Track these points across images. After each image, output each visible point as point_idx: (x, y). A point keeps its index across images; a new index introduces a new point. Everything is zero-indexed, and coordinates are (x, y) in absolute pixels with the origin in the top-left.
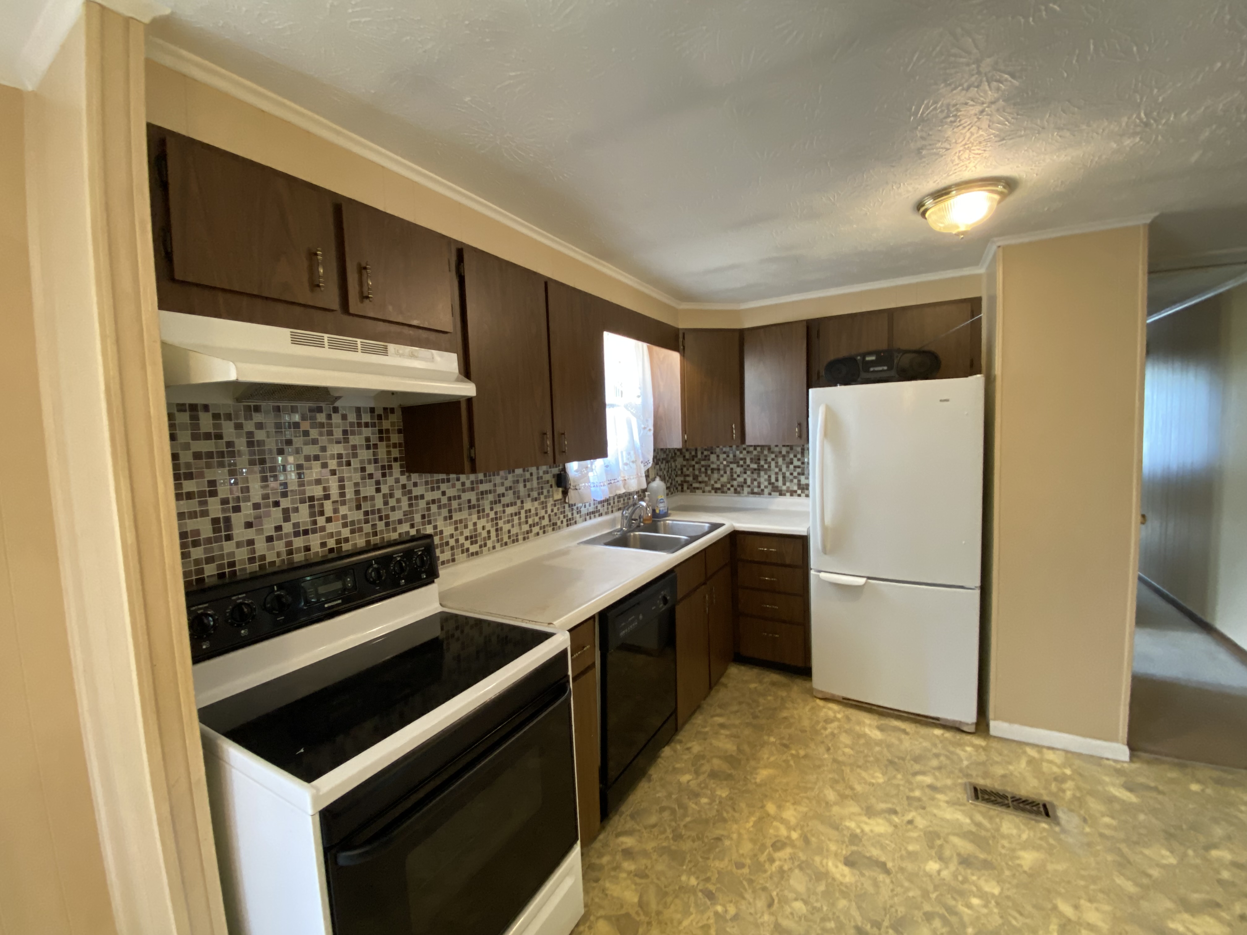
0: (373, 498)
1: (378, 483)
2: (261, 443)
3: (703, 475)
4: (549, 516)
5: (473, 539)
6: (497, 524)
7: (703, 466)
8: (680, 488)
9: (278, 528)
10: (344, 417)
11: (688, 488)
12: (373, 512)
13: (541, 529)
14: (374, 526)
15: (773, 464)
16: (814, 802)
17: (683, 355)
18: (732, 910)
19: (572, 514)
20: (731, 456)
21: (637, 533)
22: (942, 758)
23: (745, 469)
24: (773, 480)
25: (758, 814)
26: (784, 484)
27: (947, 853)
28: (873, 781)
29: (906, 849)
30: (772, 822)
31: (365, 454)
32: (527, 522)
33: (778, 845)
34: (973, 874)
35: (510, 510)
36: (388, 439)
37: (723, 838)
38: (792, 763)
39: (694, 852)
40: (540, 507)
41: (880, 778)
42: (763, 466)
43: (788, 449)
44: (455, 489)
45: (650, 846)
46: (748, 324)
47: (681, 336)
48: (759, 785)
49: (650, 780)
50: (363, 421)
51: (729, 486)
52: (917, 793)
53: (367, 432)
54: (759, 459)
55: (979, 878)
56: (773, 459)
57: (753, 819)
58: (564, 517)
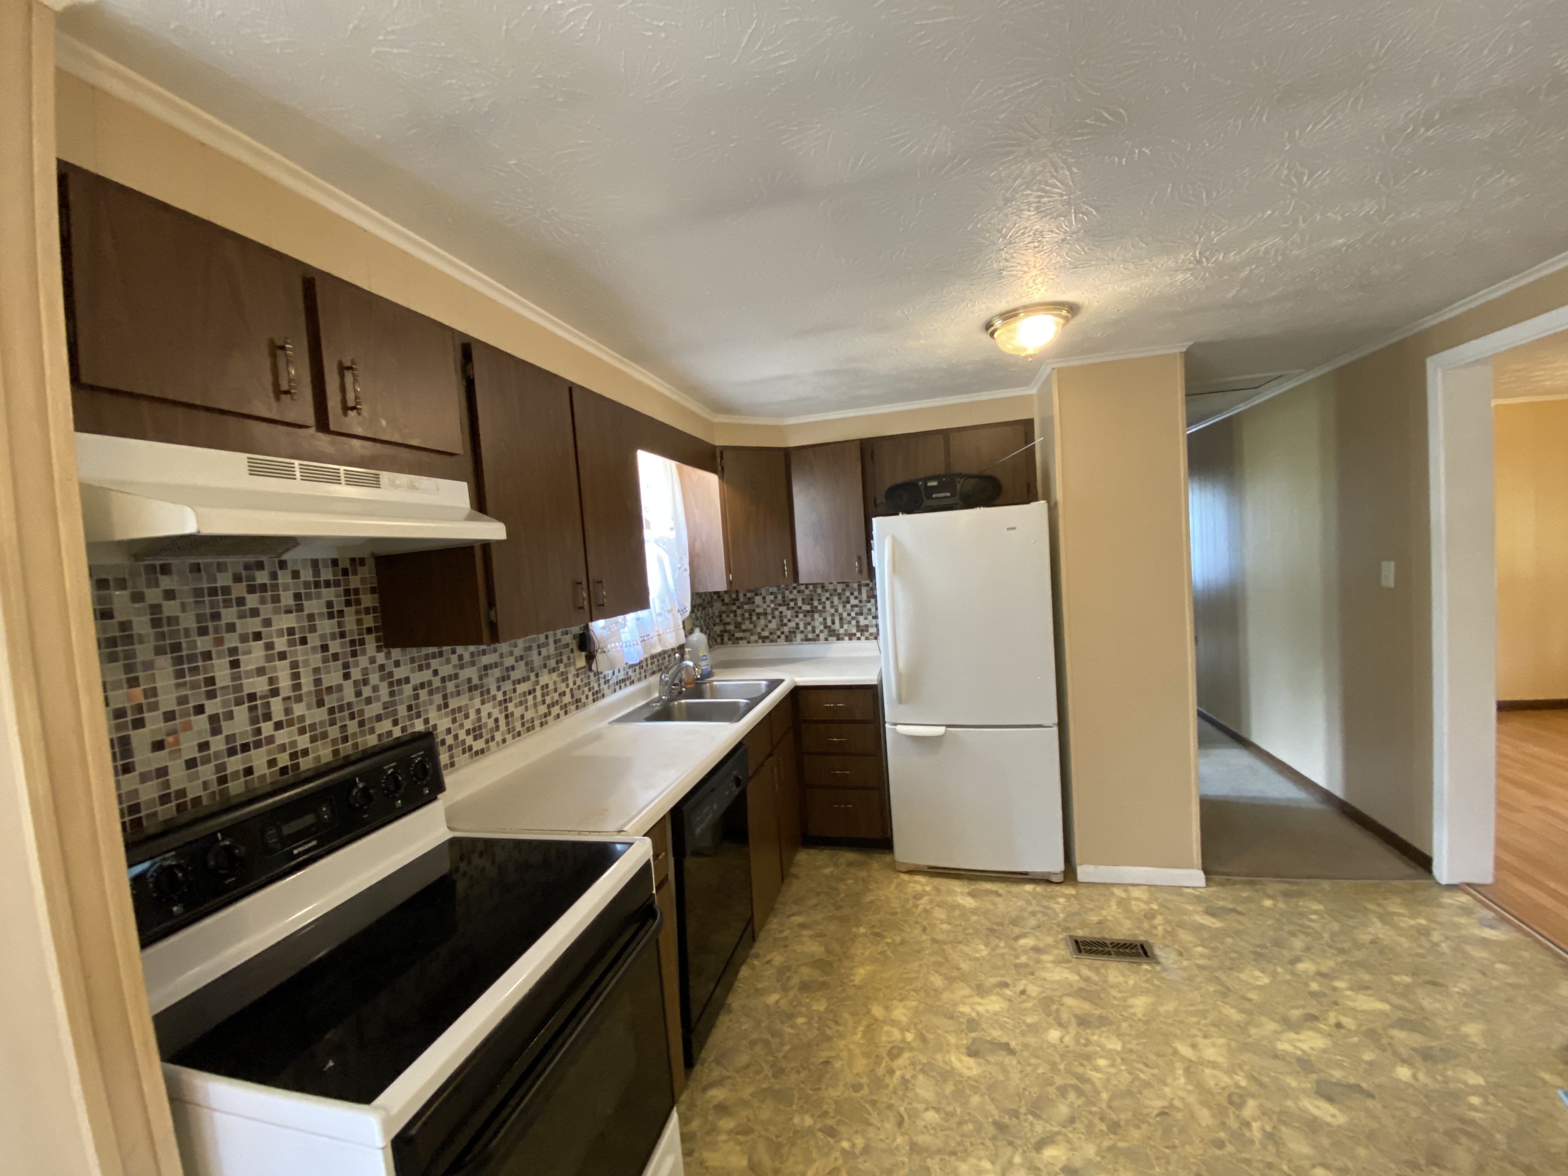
0: (340, 688)
1: (346, 666)
2: (172, 621)
3: (747, 622)
4: (571, 690)
5: (476, 732)
6: (506, 708)
7: (746, 611)
8: (719, 640)
9: (204, 746)
10: (296, 575)
11: (729, 639)
12: (341, 709)
13: (561, 708)
14: (344, 728)
15: (828, 603)
16: (922, 994)
17: (722, 478)
18: (860, 1142)
19: (599, 685)
20: (780, 597)
21: (683, 701)
22: (1039, 916)
23: (797, 612)
24: (829, 623)
25: (864, 1023)
26: (842, 627)
27: (1065, 1016)
28: (978, 955)
29: (1024, 1022)
30: (882, 1028)
31: (326, 626)
32: (544, 702)
33: (895, 1053)
34: (1093, 1034)
35: (522, 688)
36: (358, 602)
37: (831, 1060)
38: (889, 953)
39: (802, 1086)
40: (559, 680)
41: (983, 951)
42: (816, 607)
43: (843, 586)
44: (450, 666)
45: (747, 1092)
46: (794, 441)
47: (718, 455)
48: (859, 988)
49: (730, 1012)
50: (322, 578)
51: (779, 633)
52: (1023, 959)
53: (328, 594)
54: (812, 600)
55: (1100, 1036)
56: (828, 599)
57: (861, 1029)
58: (590, 690)
